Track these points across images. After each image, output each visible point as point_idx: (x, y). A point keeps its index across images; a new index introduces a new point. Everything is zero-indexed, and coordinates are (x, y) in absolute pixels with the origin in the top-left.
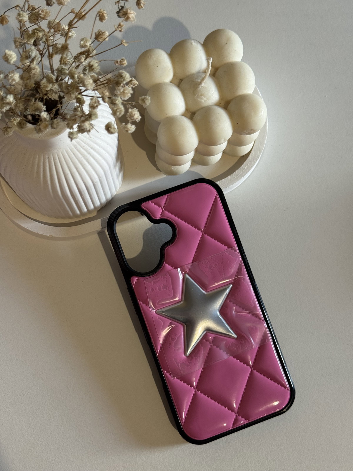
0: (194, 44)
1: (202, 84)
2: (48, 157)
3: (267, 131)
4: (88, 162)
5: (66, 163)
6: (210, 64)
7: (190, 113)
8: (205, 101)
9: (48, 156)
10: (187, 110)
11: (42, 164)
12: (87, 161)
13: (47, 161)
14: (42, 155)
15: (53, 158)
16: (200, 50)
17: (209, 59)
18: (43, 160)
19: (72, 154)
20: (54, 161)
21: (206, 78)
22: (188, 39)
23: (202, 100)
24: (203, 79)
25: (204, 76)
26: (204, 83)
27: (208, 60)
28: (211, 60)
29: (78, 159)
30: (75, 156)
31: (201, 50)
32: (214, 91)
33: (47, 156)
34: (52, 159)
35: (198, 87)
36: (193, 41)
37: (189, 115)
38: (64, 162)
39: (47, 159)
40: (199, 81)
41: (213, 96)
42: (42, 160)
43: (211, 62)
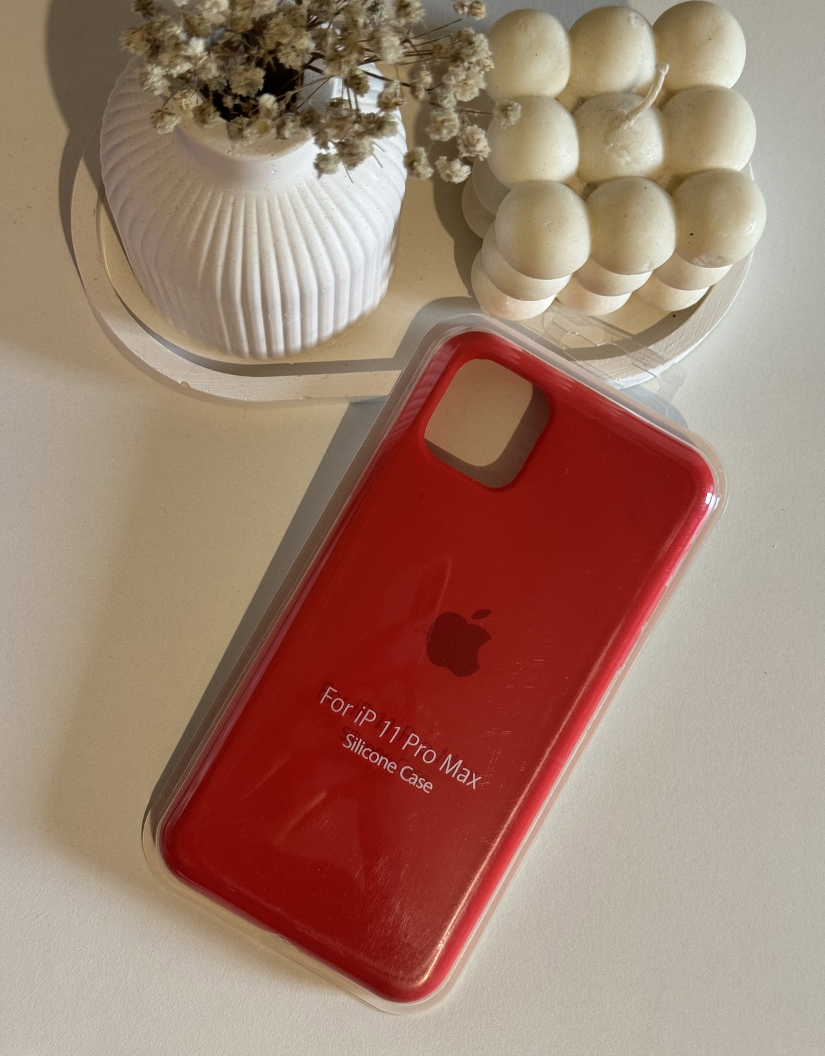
0: (633, 21)
1: (630, 121)
2: (234, 203)
3: (747, 272)
4: (323, 238)
5: (273, 227)
6: (662, 79)
7: (585, 184)
8: (627, 163)
9: (235, 199)
10: (579, 174)
11: (216, 213)
12: (320, 235)
13: (229, 210)
14: (222, 194)
15: (246, 207)
16: (644, 39)
17: (663, 66)
18: (222, 206)
19: (292, 210)
20: (245, 215)
21: (644, 110)
22: (623, 7)
23: (621, 160)
24: (636, 111)
25: (641, 102)
26: (636, 120)
27: (659, 66)
28: (665, 69)
29: (300, 226)
30: (297, 217)
31: (646, 40)
32: (653, 145)
33: (232, 200)
34: (243, 208)
35: (619, 127)
36: (633, 15)
37: (581, 187)
38: (267, 225)
39: (230, 204)
40: (626, 112)
41: (650, 156)
42: (218, 206)
43: (664, 73)
